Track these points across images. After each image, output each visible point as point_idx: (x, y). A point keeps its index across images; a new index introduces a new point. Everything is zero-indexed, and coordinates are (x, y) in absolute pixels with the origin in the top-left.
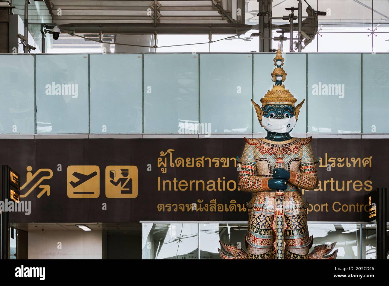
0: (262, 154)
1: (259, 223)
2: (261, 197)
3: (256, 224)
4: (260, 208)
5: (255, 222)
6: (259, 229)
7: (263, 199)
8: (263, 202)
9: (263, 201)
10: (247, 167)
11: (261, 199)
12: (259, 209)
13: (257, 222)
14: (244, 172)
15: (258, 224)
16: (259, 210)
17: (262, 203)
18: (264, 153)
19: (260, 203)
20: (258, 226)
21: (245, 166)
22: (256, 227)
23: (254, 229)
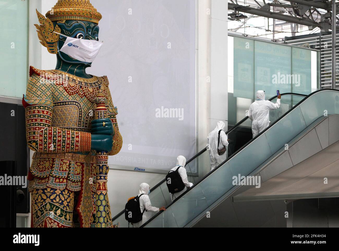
0: (70, 95)
1: (63, 201)
2: (65, 161)
3: (60, 203)
4: (63, 179)
5: (58, 200)
6: (63, 211)
7: (68, 164)
8: (68, 169)
9: (68, 167)
10: (45, 112)
11: (65, 164)
12: (61, 180)
13: (60, 199)
14: (41, 120)
15: (62, 204)
16: (62, 182)
17: (66, 170)
18: (72, 93)
19: (63, 170)
20: (61, 207)
21: (43, 111)
22: (59, 208)
23: (56, 211)
